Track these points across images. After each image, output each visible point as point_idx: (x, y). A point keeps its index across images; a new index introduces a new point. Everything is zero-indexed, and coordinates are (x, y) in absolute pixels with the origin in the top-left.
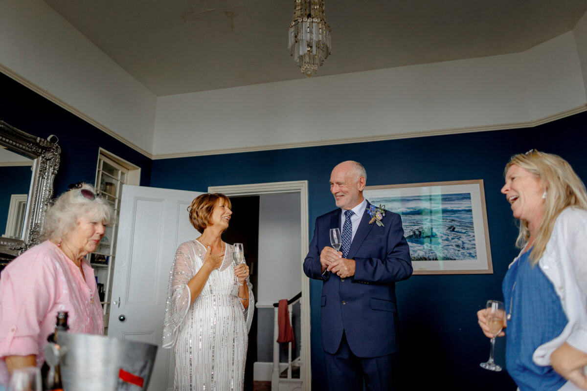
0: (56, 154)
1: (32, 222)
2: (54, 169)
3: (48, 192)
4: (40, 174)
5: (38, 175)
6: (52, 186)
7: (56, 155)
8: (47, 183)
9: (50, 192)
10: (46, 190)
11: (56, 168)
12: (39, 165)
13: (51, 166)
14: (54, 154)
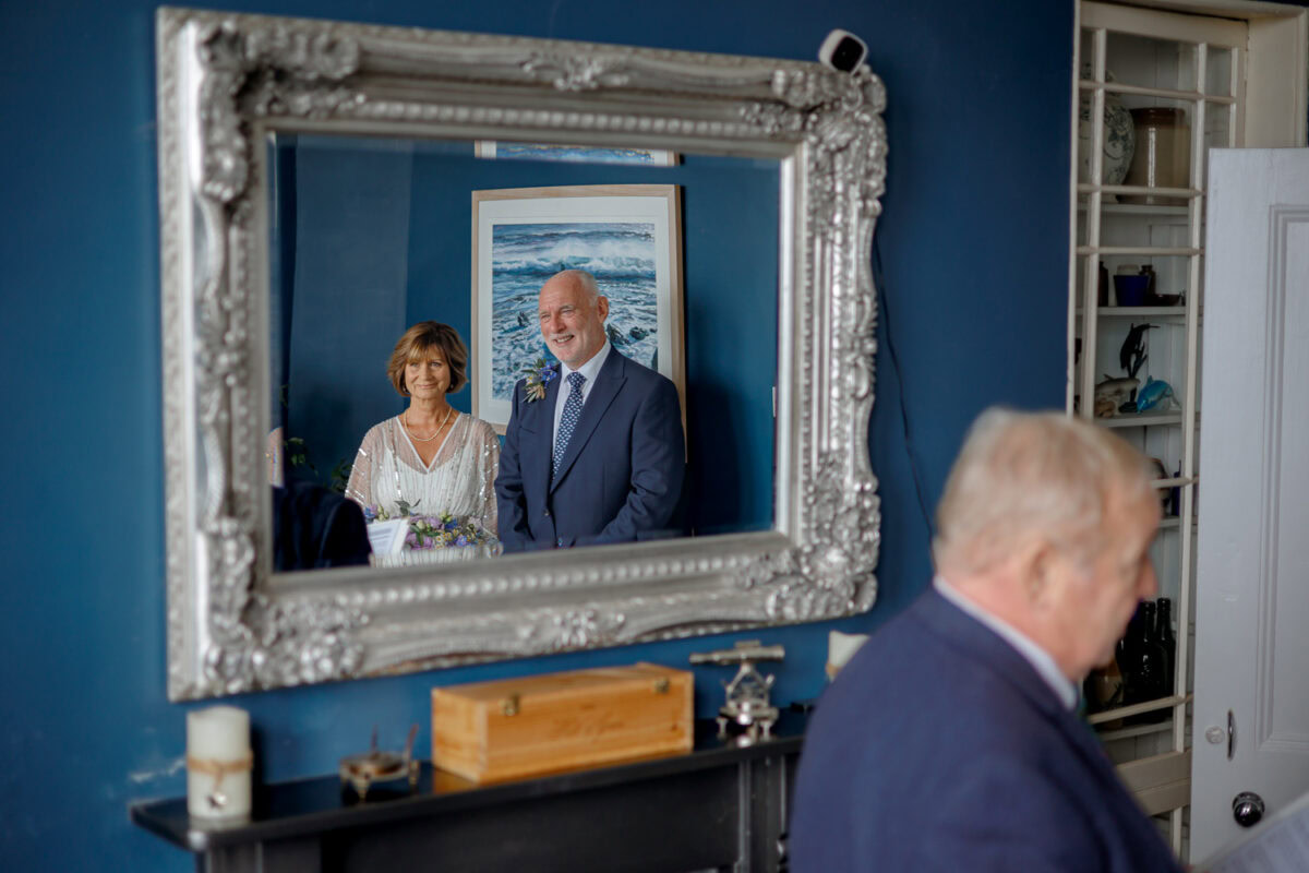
0: (866, 118)
1: (808, 451)
2: (864, 197)
3: (852, 308)
4: (812, 226)
5: (804, 234)
6: (866, 276)
7: (866, 125)
8: (845, 264)
9: (861, 303)
10: (844, 297)
11: (873, 183)
12: (805, 186)
13: (853, 182)
14: (857, 123)
